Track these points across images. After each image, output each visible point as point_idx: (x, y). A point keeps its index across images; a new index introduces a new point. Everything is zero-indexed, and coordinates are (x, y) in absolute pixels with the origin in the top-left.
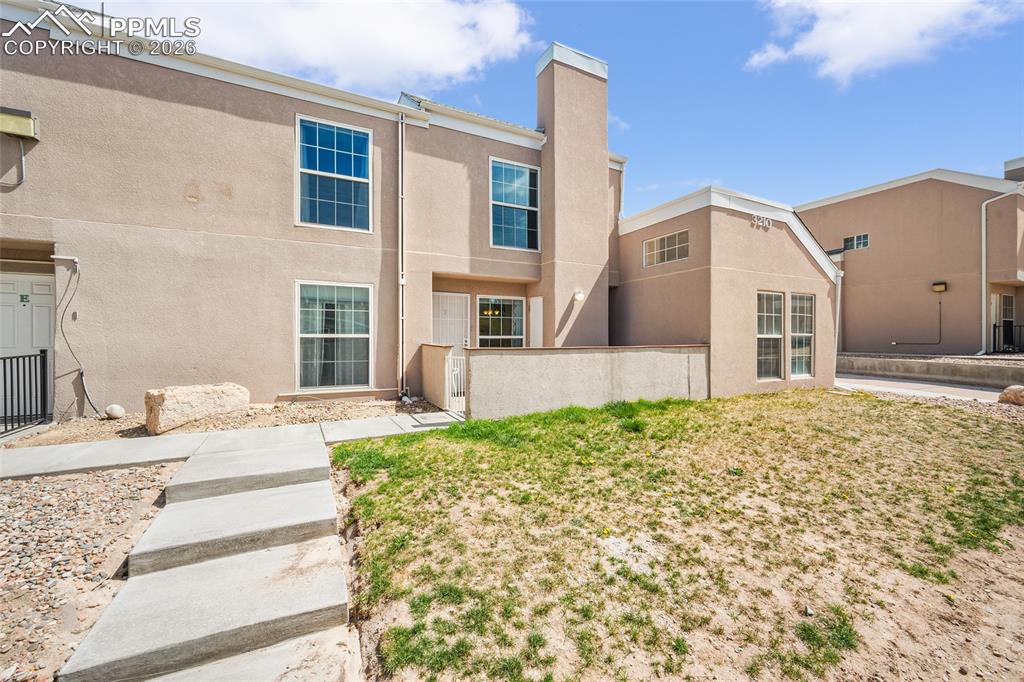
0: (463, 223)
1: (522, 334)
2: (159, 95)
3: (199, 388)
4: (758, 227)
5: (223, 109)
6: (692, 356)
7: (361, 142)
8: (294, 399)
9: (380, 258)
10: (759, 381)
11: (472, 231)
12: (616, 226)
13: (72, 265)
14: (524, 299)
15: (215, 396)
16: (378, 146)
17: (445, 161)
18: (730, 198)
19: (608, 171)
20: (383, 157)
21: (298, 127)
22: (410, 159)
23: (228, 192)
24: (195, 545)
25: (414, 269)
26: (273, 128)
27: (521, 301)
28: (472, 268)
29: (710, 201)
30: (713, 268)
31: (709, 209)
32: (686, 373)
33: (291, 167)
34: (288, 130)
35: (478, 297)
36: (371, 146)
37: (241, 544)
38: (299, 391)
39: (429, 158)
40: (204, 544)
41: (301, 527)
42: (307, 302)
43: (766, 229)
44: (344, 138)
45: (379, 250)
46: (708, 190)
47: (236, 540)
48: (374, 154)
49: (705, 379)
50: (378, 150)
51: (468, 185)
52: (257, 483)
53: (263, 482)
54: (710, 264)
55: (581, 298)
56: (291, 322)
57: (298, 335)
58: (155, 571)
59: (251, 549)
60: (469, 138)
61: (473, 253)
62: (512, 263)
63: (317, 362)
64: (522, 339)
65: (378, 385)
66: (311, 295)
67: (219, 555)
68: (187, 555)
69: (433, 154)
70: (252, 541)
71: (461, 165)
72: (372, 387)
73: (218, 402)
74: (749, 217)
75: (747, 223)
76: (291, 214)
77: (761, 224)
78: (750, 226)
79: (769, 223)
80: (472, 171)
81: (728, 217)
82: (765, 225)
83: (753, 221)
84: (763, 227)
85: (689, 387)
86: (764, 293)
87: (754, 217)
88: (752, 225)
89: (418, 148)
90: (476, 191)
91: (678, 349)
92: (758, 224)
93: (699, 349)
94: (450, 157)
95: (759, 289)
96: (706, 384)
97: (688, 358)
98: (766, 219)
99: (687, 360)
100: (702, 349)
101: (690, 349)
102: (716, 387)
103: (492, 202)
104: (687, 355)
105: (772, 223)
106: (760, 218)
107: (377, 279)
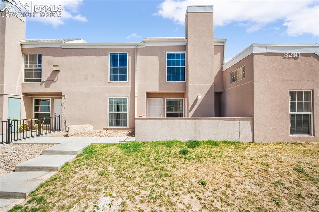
0: (156, 75)
1: (182, 111)
2: (80, 55)
3: (79, 126)
4: (289, 58)
5: (93, 55)
6: (242, 122)
7: (125, 56)
8: (107, 129)
9: (130, 89)
10: (290, 136)
11: (159, 77)
12: (222, 68)
13: (64, 96)
14: (183, 98)
15: (82, 128)
16: (130, 56)
17: (150, 56)
18: (266, 47)
19: (214, 47)
20: (131, 59)
21: (109, 56)
22: (139, 58)
23: (93, 76)
24: (27, 167)
25: (140, 91)
26: (103, 57)
27: (182, 99)
28: (160, 88)
29: (253, 51)
30: (255, 82)
31: (252, 55)
32: (238, 130)
33: (108, 67)
34: (107, 57)
35: (166, 99)
36: (128, 56)
37: (36, 169)
38: (109, 127)
39: (145, 56)
40: (29, 167)
41: (49, 167)
42: (111, 103)
43: (296, 58)
44: (121, 56)
45: (130, 87)
46: (251, 47)
47: (35, 168)
48: (129, 59)
49: (251, 133)
50: (130, 57)
51: (158, 62)
52: (60, 153)
53: (62, 153)
54: (253, 80)
55: (200, 98)
56: (107, 109)
57: (109, 112)
58: (19, 171)
59: (38, 171)
60: (159, 47)
61: (160, 85)
62: (175, 86)
63: (114, 120)
64: (182, 113)
65: (130, 127)
66: (112, 101)
67: (32, 171)
68: (25, 169)
69: (146, 55)
70: (39, 168)
71: (156, 56)
72: (128, 127)
73: (83, 129)
74: (282, 54)
75: (281, 57)
76: (107, 80)
77: (292, 56)
78: (283, 58)
79: (298, 55)
80: (159, 58)
81: (266, 56)
82: (294, 56)
83: (285, 56)
84: (293, 58)
85: (240, 136)
86: (295, 91)
87: (286, 54)
88: (284, 58)
89: (142, 54)
90: (161, 64)
91: (232, 119)
92: (289, 56)
93: (246, 119)
94: (152, 55)
95: (291, 89)
96: (251, 135)
97: (239, 123)
98: (296, 53)
99: (238, 124)
100: (248, 119)
101: (241, 119)
102: (258, 137)
103: (167, 67)
104: (238, 122)
105: (300, 54)
106: (291, 54)
107: (129, 95)
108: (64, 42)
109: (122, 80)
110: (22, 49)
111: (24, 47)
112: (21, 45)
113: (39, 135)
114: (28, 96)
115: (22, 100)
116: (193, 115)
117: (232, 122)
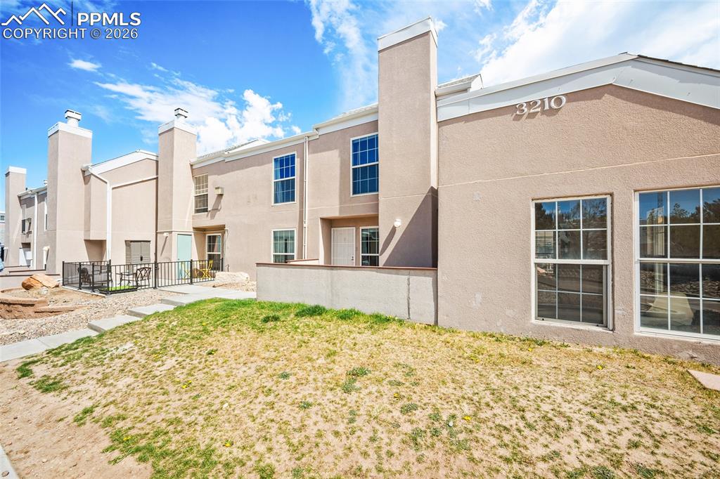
0: (335, 185)
2: (242, 168)
4: (531, 116)
5: (255, 166)
6: (412, 278)
7: (293, 159)
10: (535, 321)
13: (227, 231)
17: (327, 153)
20: (300, 163)
21: (273, 163)
22: (310, 158)
23: (256, 198)
26: (266, 167)
28: (341, 211)
32: (406, 295)
33: (271, 181)
34: (271, 165)
35: (361, 228)
39: (319, 154)
42: (276, 239)
43: (552, 112)
44: (287, 158)
45: (298, 211)
48: (297, 161)
49: (433, 304)
50: (299, 159)
51: (339, 161)
55: (399, 225)
56: (270, 248)
57: (272, 253)
60: (340, 133)
61: (341, 203)
66: (277, 235)
69: (321, 151)
71: (336, 150)
74: (511, 109)
75: (507, 119)
76: (271, 202)
77: (539, 109)
78: (514, 120)
79: (559, 101)
80: (340, 152)
81: (468, 124)
82: (547, 107)
83: (518, 113)
84: (543, 112)
85: (409, 308)
86: (553, 200)
87: (522, 105)
88: (518, 118)
89: (314, 151)
90: (343, 164)
91: (395, 270)
92: (532, 111)
93: (423, 272)
94: (330, 149)
95: (536, 197)
96: (433, 309)
97: (409, 279)
98: (550, 98)
99: (406, 282)
100: (427, 272)
101: (412, 271)
102: (447, 316)
103: (352, 167)
104: (407, 277)
105: (564, 99)
106: (535, 103)
107: (297, 226)
108: (226, 153)
109: (289, 201)
110: (192, 170)
111: (194, 167)
112: (192, 166)
113: (192, 283)
114: (200, 231)
115: (193, 236)
116: (387, 263)
117: (394, 276)
